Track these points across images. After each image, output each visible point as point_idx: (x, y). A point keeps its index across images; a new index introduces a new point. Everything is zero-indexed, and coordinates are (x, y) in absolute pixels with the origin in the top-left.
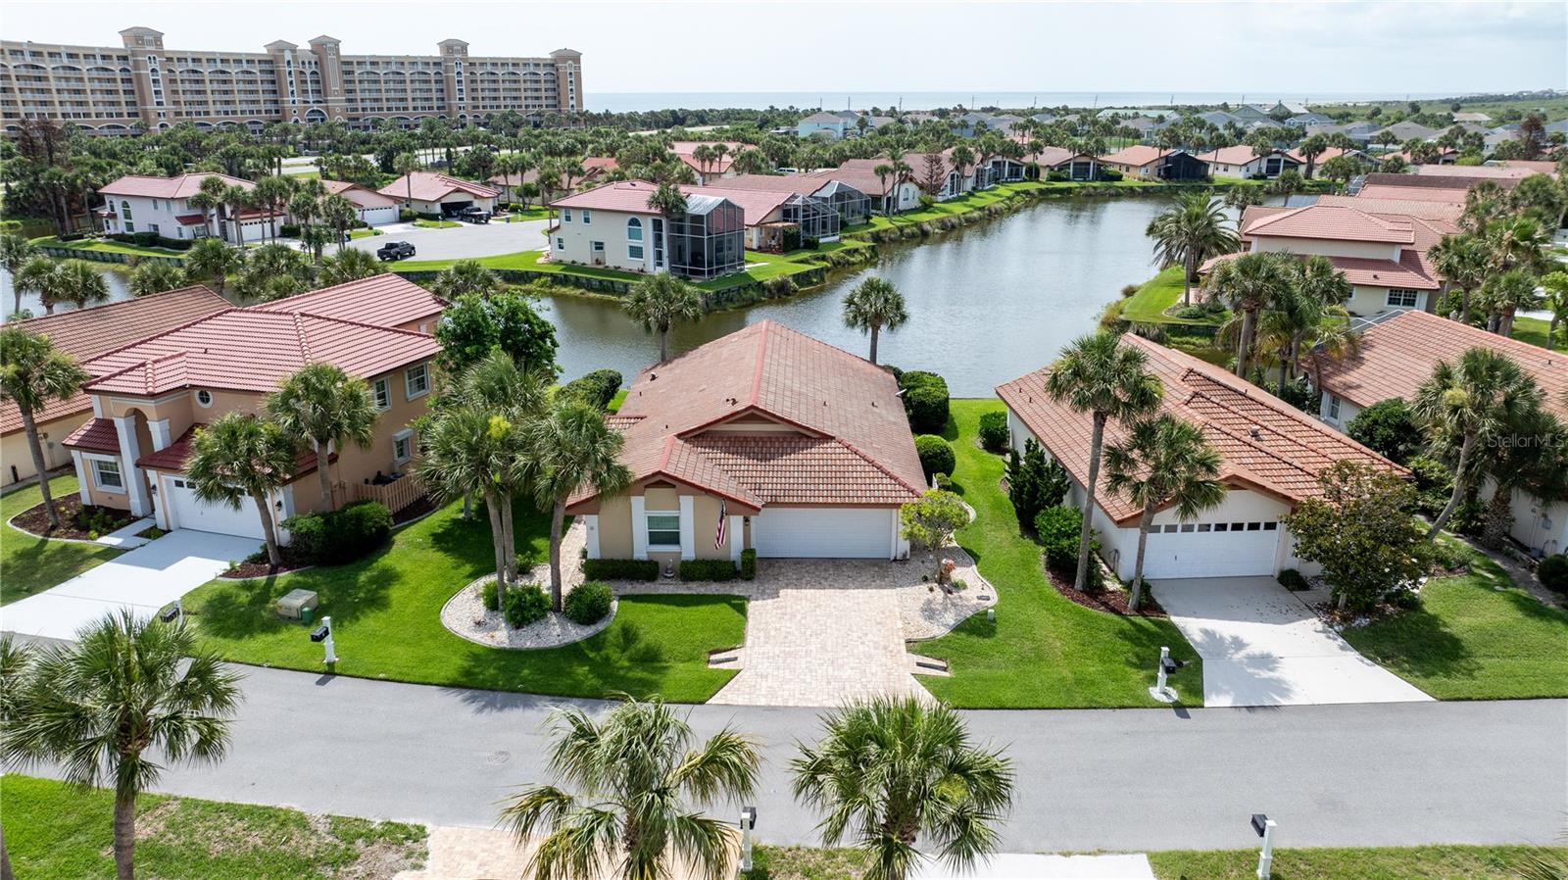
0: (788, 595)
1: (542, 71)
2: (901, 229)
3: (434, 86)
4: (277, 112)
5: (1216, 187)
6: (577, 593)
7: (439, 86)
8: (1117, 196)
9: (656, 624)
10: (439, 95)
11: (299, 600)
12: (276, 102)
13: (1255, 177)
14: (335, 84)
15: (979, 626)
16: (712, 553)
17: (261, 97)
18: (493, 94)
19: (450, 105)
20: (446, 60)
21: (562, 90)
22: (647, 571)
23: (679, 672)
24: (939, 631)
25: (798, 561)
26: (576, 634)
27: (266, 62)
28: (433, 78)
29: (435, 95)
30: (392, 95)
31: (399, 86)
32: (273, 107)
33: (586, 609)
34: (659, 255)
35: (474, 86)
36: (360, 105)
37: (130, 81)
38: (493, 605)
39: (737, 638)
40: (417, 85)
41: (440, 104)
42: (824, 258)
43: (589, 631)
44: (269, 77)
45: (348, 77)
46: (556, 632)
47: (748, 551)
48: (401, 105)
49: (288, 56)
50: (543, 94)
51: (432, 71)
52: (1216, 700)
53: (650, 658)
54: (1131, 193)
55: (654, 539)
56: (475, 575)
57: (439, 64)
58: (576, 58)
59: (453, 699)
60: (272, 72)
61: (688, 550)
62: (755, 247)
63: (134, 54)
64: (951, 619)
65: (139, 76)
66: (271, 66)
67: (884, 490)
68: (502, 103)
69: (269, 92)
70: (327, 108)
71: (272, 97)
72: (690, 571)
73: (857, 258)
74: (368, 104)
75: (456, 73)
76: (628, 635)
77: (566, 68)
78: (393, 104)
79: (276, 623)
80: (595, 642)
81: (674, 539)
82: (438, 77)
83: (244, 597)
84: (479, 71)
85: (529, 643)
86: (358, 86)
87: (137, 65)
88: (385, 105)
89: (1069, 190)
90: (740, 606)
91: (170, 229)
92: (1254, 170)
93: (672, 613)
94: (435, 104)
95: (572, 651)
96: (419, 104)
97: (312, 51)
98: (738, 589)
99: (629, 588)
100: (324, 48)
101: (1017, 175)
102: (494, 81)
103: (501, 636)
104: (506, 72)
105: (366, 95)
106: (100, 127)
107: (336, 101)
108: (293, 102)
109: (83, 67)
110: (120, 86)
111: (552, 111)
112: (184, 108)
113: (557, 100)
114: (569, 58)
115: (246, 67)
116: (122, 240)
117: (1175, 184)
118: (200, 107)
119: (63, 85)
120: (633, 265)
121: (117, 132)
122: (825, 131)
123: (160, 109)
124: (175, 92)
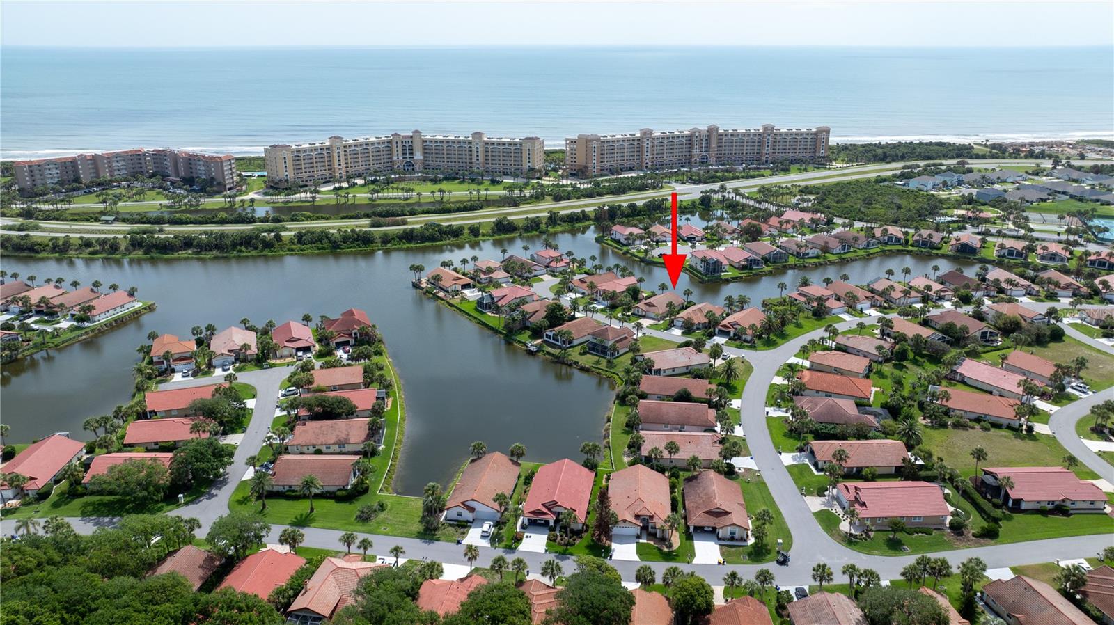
1: (809, 137)
3: (756, 144)
4: (689, 155)
7: (759, 144)
10: (759, 148)
12: (689, 152)
14: (714, 144)
17: (684, 150)
18: (784, 147)
19: (762, 153)
20: (763, 133)
21: (818, 146)
27: (688, 136)
28: (757, 140)
29: (756, 148)
30: (738, 148)
31: (741, 144)
32: (687, 154)
35: (775, 144)
36: (723, 152)
37: (639, 147)
40: (749, 144)
44: (689, 142)
45: (720, 141)
49: (698, 134)
50: (809, 147)
51: (757, 138)
58: (828, 131)
60: (690, 140)
63: (643, 138)
65: (643, 146)
66: (690, 136)
68: (788, 151)
69: (687, 148)
70: (709, 154)
71: (688, 150)
73: (763, 273)
74: (726, 152)
75: (768, 138)
77: (823, 135)
78: (737, 151)
82: (759, 141)
86: (723, 144)
87: (643, 142)
88: (734, 152)
91: (622, 241)
94: (756, 152)
97: (707, 131)
100: (711, 130)
102: (785, 142)
104: (794, 138)
105: (727, 148)
106: (627, 164)
107: (714, 151)
108: (696, 152)
109: (626, 144)
110: (636, 150)
111: (811, 154)
112: (655, 156)
113: (815, 150)
114: (824, 131)
115: (680, 139)
116: (613, 240)
117: (958, 254)
118: (661, 156)
119: (619, 151)
120: (701, 269)
121: (632, 166)
122: (920, 186)
123: (647, 157)
124: (653, 150)
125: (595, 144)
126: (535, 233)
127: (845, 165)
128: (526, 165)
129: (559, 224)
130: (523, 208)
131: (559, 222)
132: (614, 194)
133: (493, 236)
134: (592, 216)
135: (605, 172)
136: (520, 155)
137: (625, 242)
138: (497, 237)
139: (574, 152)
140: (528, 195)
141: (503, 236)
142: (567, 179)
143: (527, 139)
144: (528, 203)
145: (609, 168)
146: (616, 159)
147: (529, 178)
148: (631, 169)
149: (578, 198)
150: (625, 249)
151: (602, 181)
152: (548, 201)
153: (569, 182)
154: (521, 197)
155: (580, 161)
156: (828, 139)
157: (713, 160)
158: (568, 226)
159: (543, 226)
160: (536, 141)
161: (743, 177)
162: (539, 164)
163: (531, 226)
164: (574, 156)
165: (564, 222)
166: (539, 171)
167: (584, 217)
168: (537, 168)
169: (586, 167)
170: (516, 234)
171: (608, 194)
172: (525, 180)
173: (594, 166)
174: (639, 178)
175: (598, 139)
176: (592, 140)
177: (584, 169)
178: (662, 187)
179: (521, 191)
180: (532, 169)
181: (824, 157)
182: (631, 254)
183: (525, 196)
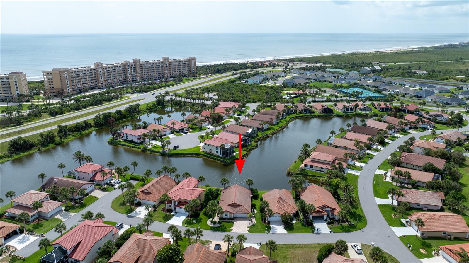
0: (237, 221)
1: (186, 63)
2: (263, 137)
3: (161, 68)
4: (125, 77)
5: (334, 115)
6: (219, 221)
7: (162, 68)
8: (313, 117)
9: (226, 225)
10: (162, 70)
11: (194, 221)
12: (125, 75)
13: (343, 112)
14: (138, 70)
15: (253, 225)
16: (230, 217)
17: (122, 74)
18: (175, 69)
19: (164, 73)
20: (164, 62)
21: (191, 67)
22: (225, 219)
23: (228, 229)
24: (250, 226)
25: (238, 218)
26: (219, 225)
27: (123, 66)
28: (161, 66)
29: (161, 70)
30: (151, 71)
31: (153, 69)
32: (124, 76)
33: (219, 223)
34: (221, 153)
35: (170, 67)
36: (144, 74)
37: (95, 74)
38: (211, 222)
39: (233, 226)
40: (157, 68)
41: (162, 72)
42: (248, 149)
43: (220, 225)
44: (124, 69)
45: (141, 68)
46: (217, 225)
47: (234, 217)
48: (153, 73)
49: (128, 64)
50: (186, 68)
51: (160, 65)
52: (270, 233)
53: (225, 228)
54: (316, 117)
55: (225, 216)
56: (209, 219)
57: (162, 63)
58: (194, 59)
59: (210, 231)
60: (125, 68)
61: (228, 217)
62: (236, 146)
63: (97, 68)
64: (251, 225)
65: (97, 73)
66: (124, 66)
67: (246, 212)
68: (177, 71)
69: (124, 73)
70: (136, 76)
71: (124, 74)
72: (229, 219)
73: (254, 147)
74: (145, 74)
75: (167, 64)
76: (224, 226)
77: (192, 61)
78: (151, 73)
79: (193, 224)
80: (221, 226)
81: (227, 216)
82: (162, 66)
83: (189, 221)
84: (171, 64)
85: (215, 226)
86: (143, 69)
87: (97, 71)
88: (150, 73)
89: (302, 116)
90: (233, 223)
91: (135, 140)
92: (343, 110)
93: (227, 223)
94: (161, 72)
95: (219, 227)
96: (157, 72)
97: (133, 62)
98: (233, 221)
99: (223, 221)
100: (135, 62)
101: (292, 112)
102: (175, 66)
103: (212, 225)
104: (177, 63)
105: (145, 71)
106: (89, 85)
107: (139, 73)
108: (129, 75)
109: (87, 73)
110: (94, 76)
111: (188, 72)
112: (106, 79)
113: (190, 69)
114: (193, 59)
115: (119, 68)
116: (126, 141)
117: (325, 114)
118: (109, 78)
119: (83, 77)
120: (216, 154)
121: (93, 86)
122: (255, 82)
123: (102, 80)
124: (104, 76)
125: (66, 74)
126: (52, 146)
127: (206, 76)
128: (15, 93)
129: (69, 135)
130: (27, 126)
131: (68, 133)
132: (94, 105)
133: (11, 156)
134: (92, 123)
135: (76, 92)
136: (7, 86)
137: (139, 141)
138: (16, 157)
139: (50, 81)
140: (25, 114)
141: (22, 154)
142: (53, 99)
143: (11, 73)
144: (30, 121)
145: (78, 89)
146: (82, 83)
147: (21, 102)
148: (93, 89)
149: (69, 111)
150: (142, 146)
151: (81, 98)
152: (46, 117)
153: (57, 101)
154: (19, 116)
155: (57, 86)
156: (195, 63)
157: (139, 79)
158: (77, 135)
159: (57, 139)
160: (21, 75)
161: (163, 87)
162: (25, 92)
163: (47, 141)
164: (51, 83)
165: (73, 132)
166: (27, 96)
167: (86, 125)
168: (25, 94)
169: (63, 90)
170: (35, 150)
171: (89, 106)
172: (18, 104)
173: (68, 89)
174: (104, 93)
175: (68, 71)
176: (64, 72)
177: (61, 92)
178: (121, 98)
179: (18, 112)
180: (21, 96)
181: (195, 73)
182: (150, 150)
183: (23, 116)
